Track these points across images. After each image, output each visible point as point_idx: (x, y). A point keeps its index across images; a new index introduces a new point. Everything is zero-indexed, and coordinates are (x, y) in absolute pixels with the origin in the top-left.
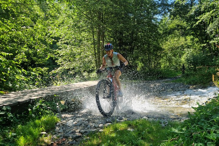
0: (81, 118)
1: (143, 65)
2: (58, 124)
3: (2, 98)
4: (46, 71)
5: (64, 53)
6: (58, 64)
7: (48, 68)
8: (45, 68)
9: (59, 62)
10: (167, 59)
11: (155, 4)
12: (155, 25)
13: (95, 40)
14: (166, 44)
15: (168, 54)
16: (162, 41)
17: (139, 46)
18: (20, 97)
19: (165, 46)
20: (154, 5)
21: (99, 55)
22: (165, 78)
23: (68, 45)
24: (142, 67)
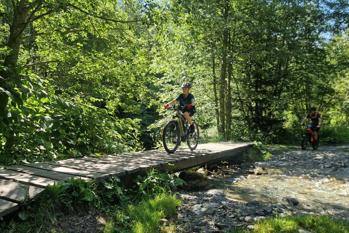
0: (212, 204)
1: (296, 118)
2: (179, 209)
3: (102, 163)
4: (139, 124)
5: (168, 98)
6: (160, 115)
7: (141, 120)
8: (137, 120)
9: (161, 112)
10: (342, 109)
11: (323, 14)
12: (322, 51)
13: (217, 78)
14: (341, 82)
15: (344, 101)
16: (333, 78)
17: (292, 86)
18: (123, 164)
19: (339, 86)
20: (319, 17)
21: (222, 102)
22: (341, 143)
23: (173, 85)
24: (295, 122)
